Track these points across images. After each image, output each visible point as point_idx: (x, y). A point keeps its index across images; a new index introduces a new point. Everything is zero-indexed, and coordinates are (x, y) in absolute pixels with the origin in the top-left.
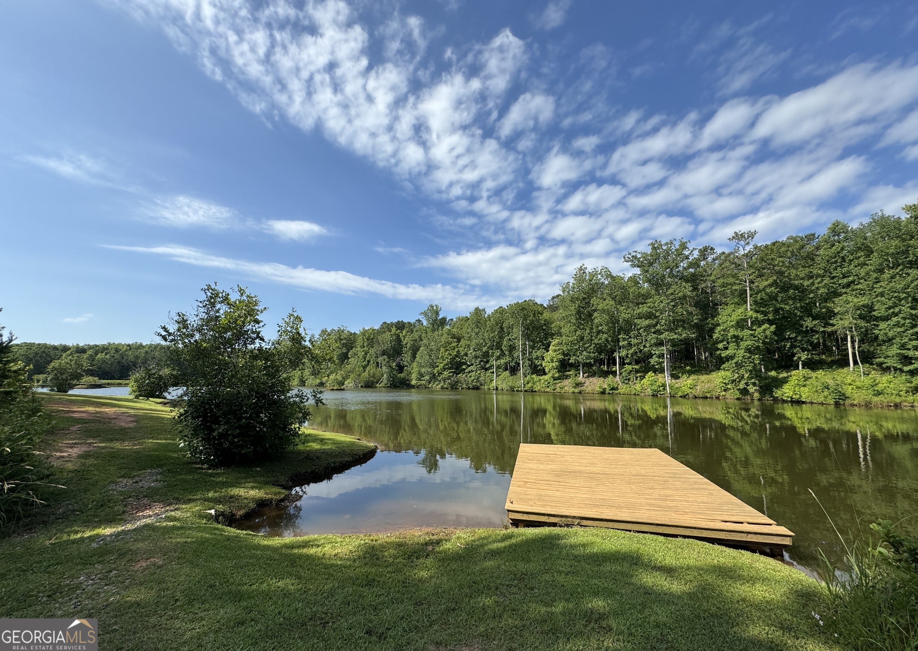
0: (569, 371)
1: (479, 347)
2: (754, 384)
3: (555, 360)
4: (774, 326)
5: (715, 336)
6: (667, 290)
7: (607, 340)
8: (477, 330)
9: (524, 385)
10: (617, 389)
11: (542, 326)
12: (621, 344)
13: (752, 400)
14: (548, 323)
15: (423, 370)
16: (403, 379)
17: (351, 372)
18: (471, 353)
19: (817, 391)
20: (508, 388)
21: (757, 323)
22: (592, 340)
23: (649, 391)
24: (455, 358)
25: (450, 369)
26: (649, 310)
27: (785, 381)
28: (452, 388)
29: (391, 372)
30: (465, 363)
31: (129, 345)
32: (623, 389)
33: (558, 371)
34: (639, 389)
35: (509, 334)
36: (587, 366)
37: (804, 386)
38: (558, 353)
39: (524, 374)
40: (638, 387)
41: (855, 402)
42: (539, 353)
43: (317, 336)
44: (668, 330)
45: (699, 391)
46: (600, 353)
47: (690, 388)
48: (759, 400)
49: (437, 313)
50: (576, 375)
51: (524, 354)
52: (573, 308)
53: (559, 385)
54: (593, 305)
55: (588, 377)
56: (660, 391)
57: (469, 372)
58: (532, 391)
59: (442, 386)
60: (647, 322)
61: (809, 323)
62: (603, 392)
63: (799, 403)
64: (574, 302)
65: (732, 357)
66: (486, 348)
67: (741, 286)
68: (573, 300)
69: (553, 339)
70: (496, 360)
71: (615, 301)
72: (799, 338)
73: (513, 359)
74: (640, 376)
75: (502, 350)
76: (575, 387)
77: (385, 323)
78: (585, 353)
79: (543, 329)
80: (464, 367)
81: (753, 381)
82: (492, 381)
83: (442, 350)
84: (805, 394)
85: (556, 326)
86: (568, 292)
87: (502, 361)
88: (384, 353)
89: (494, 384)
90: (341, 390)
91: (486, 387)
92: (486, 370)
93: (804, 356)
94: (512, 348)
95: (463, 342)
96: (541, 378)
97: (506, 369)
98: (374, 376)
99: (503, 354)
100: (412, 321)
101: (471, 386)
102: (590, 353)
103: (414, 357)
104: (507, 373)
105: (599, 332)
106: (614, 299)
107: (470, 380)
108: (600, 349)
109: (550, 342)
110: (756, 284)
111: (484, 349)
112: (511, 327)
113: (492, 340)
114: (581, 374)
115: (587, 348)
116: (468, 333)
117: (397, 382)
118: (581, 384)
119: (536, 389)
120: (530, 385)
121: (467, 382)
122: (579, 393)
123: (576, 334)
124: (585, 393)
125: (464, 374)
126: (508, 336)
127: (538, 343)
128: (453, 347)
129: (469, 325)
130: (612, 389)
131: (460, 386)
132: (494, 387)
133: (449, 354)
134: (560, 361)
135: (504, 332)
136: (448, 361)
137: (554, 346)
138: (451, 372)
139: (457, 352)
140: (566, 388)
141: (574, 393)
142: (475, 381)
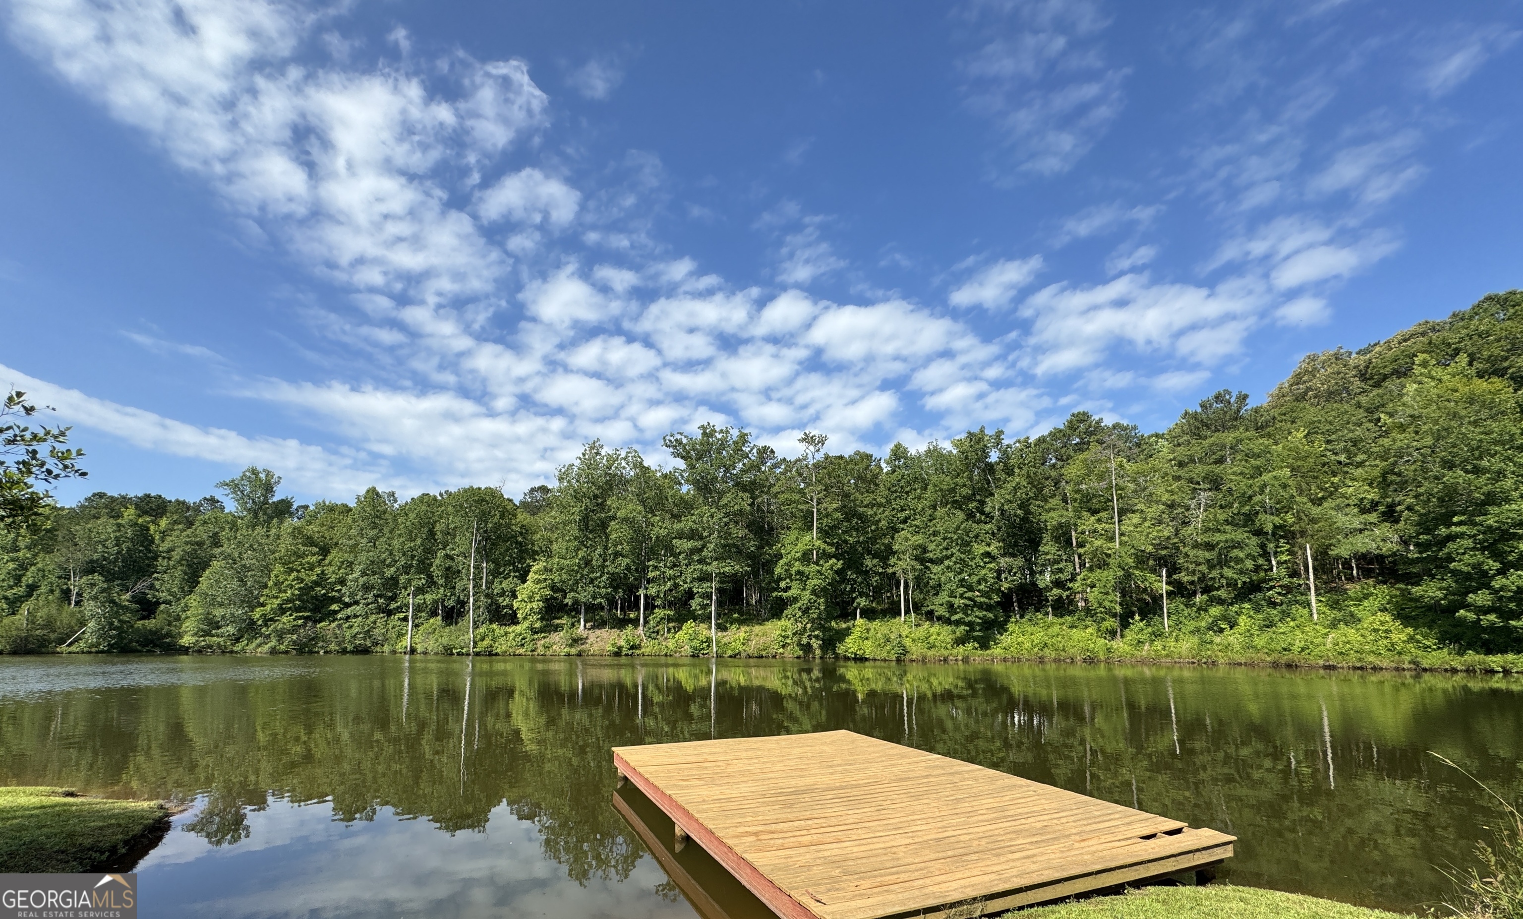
0: (560, 618)
1: (374, 567)
2: (817, 637)
3: (537, 597)
4: (841, 562)
5: (778, 570)
6: (720, 498)
7: (628, 568)
8: (372, 533)
9: (475, 643)
10: (638, 647)
11: (515, 536)
12: (650, 575)
13: (814, 658)
14: (526, 531)
15: (218, 612)
16: (155, 633)
18: (355, 578)
19: (879, 645)
20: (441, 648)
21: (826, 556)
22: (604, 566)
23: (687, 650)
24: (312, 588)
25: (298, 609)
26: (694, 526)
27: (847, 632)
28: (300, 652)
29: (114, 615)
30: (334, 600)
32: (648, 647)
33: (542, 619)
34: (672, 647)
35: (446, 545)
36: (591, 609)
37: (867, 639)
38: (543, 585)
39: (475, 622)
40: (671, 644)
41: (914, 657)
42: (506, 585)
44: (716, 559)
45: (752, 648)
46: (616, 589)
47: (743, 644)
48: (821, 658)
49: (268, 488)
50: (573, 625)
52: (577, 510)
53: (542, 642)
54: (610, 511)
55: (593, 627)
56: (703, 649)
57: (348, 618)
58: (491, 654)
59: (273, 648)
60: (690, 544)
61: (869, 562)
62: (618, 654)
63: (860, 659)
64: (579, 501)
65: (795, 600)
66: (393, 569)
67: (807, 505)
68: (577, 496)
69: (535, 560)
70: (415, 595)
71: (645, 507)
72: (859, 580)
73: (453, 594)
74: (674, 627)
75: (430, 576)
76: (571, 646)
77: (100, 495)
78: (591, 588)
79: (517, 542)
80: (335, 607)
81: (816, 633)
82: (400, 635)
83: (278, 568)
84: (868, 649)
85: (542, 539)
86: (570, 483)
87: (429, 597)
88: (91, 568)
89: (406, 642)
91: (386, 648)
92: (390, 613)
93: (863, 602)
94: (451, 574)
95: (335, 556)
96: (510, 630)
97: (434, 613)
98: (47, 626)
99: (431, 583)
100: (192, 498)
101: (350, 648)
102: (599, 587)
103: (192, 580)
104: (437, 621)
105: (617, 554)
106: (643, 502)
107: (348, 635)
108: (616, 581)
109: (530, 566)
110: (825, 505)
111: (390, 572)
112: (450, 533)
113: (408, 554)
114: (582, 623)
115: (596, 578)
116: (350, 538)
117: (131, 641)
118: (581, 639)
119: (498, 651)
120: (487, 642)
121: (340, 639)
122: (577, 655)
123: (577, 555)
124: (588, 655)
125: (334, 621)
126: (444, 549)
127: (505, 565)
128: (308, 563)
129: (354, 521)
130: (632, 648)
131: (322, 647)
132: (406, 647)
133: (298, 578)
134: (546, 600)
135: (436, 540)
136: (293, 594)
137: (536, 573)
138: (300, 618)
139: (318, 575)
140: (554, 647)
141: (569, 655)
142: (361, 636)
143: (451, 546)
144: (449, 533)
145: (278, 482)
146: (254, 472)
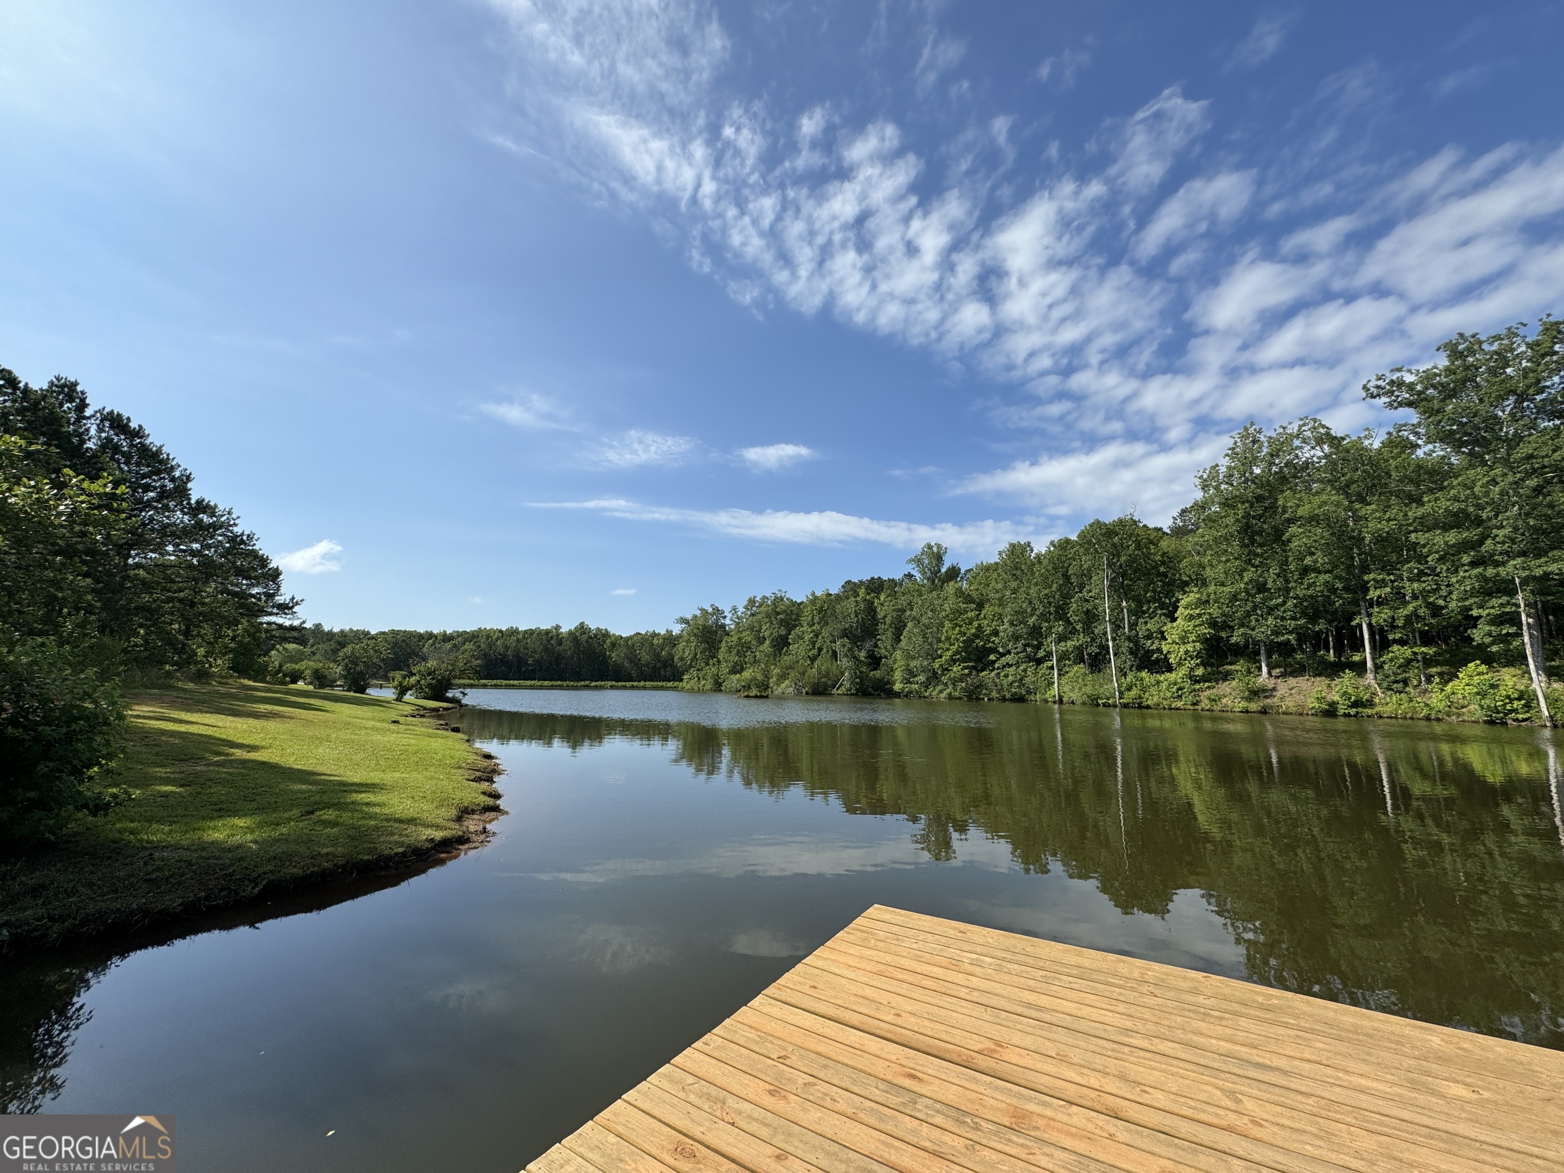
0: (1231, 664)
1: (1019, 617)
3: (1192, 637)
7: (1330, 588)
8: (1014, 584)
9: (1121, 693)
10: (1368, 703)
11: (1156, 567)
12: (1373, 594)
14: (1170, 560)
15: (913, 663)
16: (881, 680)
17: (791, 668)
18: (1005, 628)
20: (1085, 698)
22: (1288, 590)
23: (1475, 711)
24: (972, 640)
25: (964, 660)
26: (1455, 506)
28: (970, 698)
29: (858, 668)
30: (994, 650)
31: (501, 631)
32: (1389, 703)
33: (1204, 664)
34: (1441, 706)
35: (1082, 587)
36: (1273, 648)
38: (1198, 622)
39: (1119, 670)
40: (1437, 700)
42: (1152, 625)
43: (741, 609)
44: (1519, 554)
49: (939, 558)
50: (1250, 672)
51: (1117, 626)
52: (1231, 520)
53: (1207, 693)
54: (1284, 511)
55: (1283, 675)
56: (1516, 710)
57: (1004, 667)
58: (1140, 707)
59: (950, 694)
60: (1452, 537)
62: (1329, 713)
64: (1233, 507)
66: (1034, 618)
68: (1229, 503)
69: (1184, 592)
70: (1058, 642)
71: (1348, 496)
73: (1093, 640)
74: (1441, 675)
75: (1068, 621)
76: (1249, 699)
77: (848, 582)
78: (1270, 620)
79: (1159, 574)
80: (992, 657)
82: (1050, 684)
83: (948, 624)
85: (1192, 565)
86: (1217, 488)
87: (1071, 644)
88: (845, 634)
89: (1055, 690)
90: (761, 697)
91: (1038, 697)
92: (1039, 662)
94: (1090, 617)
95: (987, 610)
96: (1162, 678)
97: (1080, 660)
98: (827, 675)
99: (1074, 631)
100: (898, 576)
101: (1008, 696)
102: (1283, 619)
103: (897, 639)
104: (1080, 669)
105: (1305, 571)
106: (1344, 490)
107: (1005, 683)
108: (1312, 610)
109: (1178, 600)
111: (1032, 621)
113: (1047, 600)
114: (1265, 669)
115: (1277, 607)
116: (997, 592)
117: (868, 686)
118: (1264, 691)
119: (1149, 702)
120: (1134, 692)
121: (999, 687)
122: (1260, 712)
123: (1242, 578)
124: (1278, 713)
125: (992, 671)
126: (1080, 592)
127: (1149, 602)
128: (967, 618)
129: (999, 575)
130: (1355, 704)
131: (985, 694)
132: (1055, 696)
133: (960, 633)
134: (1205, 640)
135: (1072, 584)
136: (959, 646)
137: (1186, 608)
138: (966, 668)
139: (976, 628)
140: (1224, 701)
141: (1247, 712)
142: (1017, 684)
143: (1088, 588)
144: (1083, 575)
145: (946, 552)
146: (930, 547)
